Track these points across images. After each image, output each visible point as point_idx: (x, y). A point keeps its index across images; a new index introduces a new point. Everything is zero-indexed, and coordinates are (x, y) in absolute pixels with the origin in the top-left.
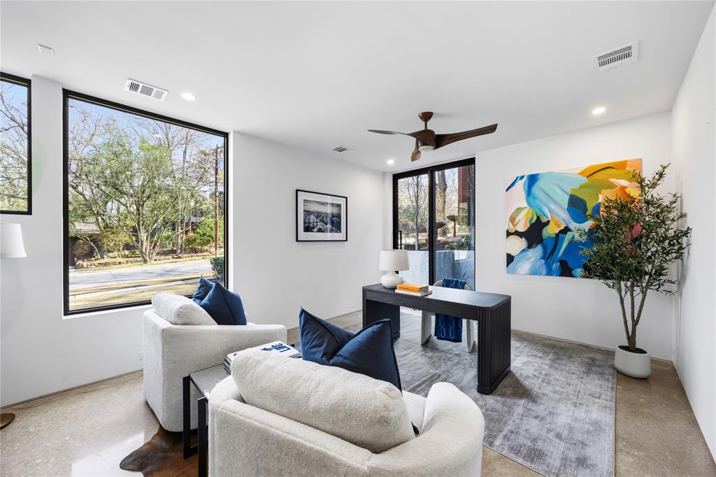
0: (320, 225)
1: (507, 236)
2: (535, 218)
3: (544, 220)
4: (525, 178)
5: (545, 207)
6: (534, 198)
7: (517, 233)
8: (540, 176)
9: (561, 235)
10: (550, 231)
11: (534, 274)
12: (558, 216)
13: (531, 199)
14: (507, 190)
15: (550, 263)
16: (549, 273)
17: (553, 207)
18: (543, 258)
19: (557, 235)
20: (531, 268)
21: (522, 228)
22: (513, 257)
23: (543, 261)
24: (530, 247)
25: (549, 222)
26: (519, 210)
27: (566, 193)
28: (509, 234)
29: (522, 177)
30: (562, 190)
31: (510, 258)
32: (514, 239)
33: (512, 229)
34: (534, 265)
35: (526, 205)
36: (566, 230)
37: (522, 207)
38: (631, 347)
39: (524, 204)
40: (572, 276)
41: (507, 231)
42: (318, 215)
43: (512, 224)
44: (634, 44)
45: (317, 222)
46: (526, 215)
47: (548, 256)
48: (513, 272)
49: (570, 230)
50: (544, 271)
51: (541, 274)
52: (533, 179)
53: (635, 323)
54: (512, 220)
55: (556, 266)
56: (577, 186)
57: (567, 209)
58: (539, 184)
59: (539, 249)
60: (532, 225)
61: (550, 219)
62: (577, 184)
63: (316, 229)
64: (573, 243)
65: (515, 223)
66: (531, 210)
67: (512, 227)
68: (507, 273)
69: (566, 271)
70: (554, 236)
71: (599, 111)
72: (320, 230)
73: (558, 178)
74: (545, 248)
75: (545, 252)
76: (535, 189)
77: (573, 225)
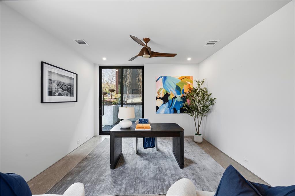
0: (60, 91)
1: (157, 99)
2: (166, 93)
3: (169, 93)
4: (163, 77)
5: (169, 89)
6: (166, 85)
7: (160, 98)
8: (167, 77)
9: (174, 99)
10: (170, 98)
11: (166, 113)
12: (173, 92)
13: (165, 86)
14: (156, 81)
15: (171, 109)
16: (170, 113)
17: (172, 89)
18: (169, 107)
19: (173, 99)
20: (165, 111)
21: (162, 96)
22: (159, 107)
23: (168, 108)
24: (164, 103)
25: (170, 94)
26: (161, 89)
27: (175, 84)
28: (157, 98)
29: (162, 77)
30: (174, 83)
31: (158, 108)
32: (159, 100)
33: (158, 97)
34: (166, 110)
35: (163, 88)
36: (175, 97)
37: (162, 88)
38: (198, 134)
39: (162, 87)
40: (177, 113)
41: (157, 97)
42: (59, 84)
43: (158, 94)
44: (218, 41)
45: (58, 89)
46: (163, 91)
47: (170, 107)
48: (159, 113)
49: (176, 97)
50: (169, 112)
51: (168, 113)
52: (165, 78)
53: (199, 127)
54: (158, 93)
55: (172, 110)
56: (178, 83)
57: (176, 90)
58: (167, 80)
59: (167, 104)
60: (165, 95)
61: (170, 93)
62: (178, 82)
63: (57, 94)
64: (177, 102)
65: (160, 94)
66: (165, 90)
67: (158, 96)
68: (157, 113)
69: (175, 112)
70: (172, 99)
71: (189, 59)
72: (60, 95)
73: (173, 79)
74: (169, 103)
75: (169, 105)
76: (166, 82)
77: (177, 96)
